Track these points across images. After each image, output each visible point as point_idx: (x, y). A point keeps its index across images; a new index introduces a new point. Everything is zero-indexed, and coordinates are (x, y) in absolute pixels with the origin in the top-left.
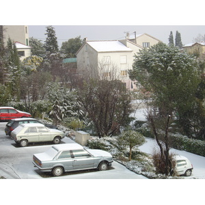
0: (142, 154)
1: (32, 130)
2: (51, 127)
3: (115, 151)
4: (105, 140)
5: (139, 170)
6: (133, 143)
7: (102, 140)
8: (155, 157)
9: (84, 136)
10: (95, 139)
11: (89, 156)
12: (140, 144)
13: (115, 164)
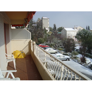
0: (77, 57)
1: (50, 50)
2: (54, 49)
3: (71, 56)
4: (68, 53)
5: (77, 61)
6: (75, 54)
7: (67, 53)
8: (81, 58)
9: (63, 52)
10: (66, 53)
11: (64, 57)
12: (77, 55)
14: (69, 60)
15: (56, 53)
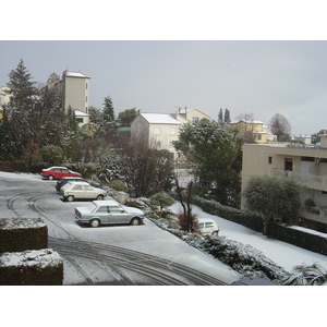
0: (172, 214)
1: (79, 187)
2: (97, 186)
3: (149, 210)
4: (141, 200)
5: (165, 226)
6: (164, 203)
7: (138, 200)
9: (123, 195)
10: (132, 200)
11: (123, 212)
12: (170, 205)
13: (145, 220)
14: (141, 223)
15: (102, 197)
